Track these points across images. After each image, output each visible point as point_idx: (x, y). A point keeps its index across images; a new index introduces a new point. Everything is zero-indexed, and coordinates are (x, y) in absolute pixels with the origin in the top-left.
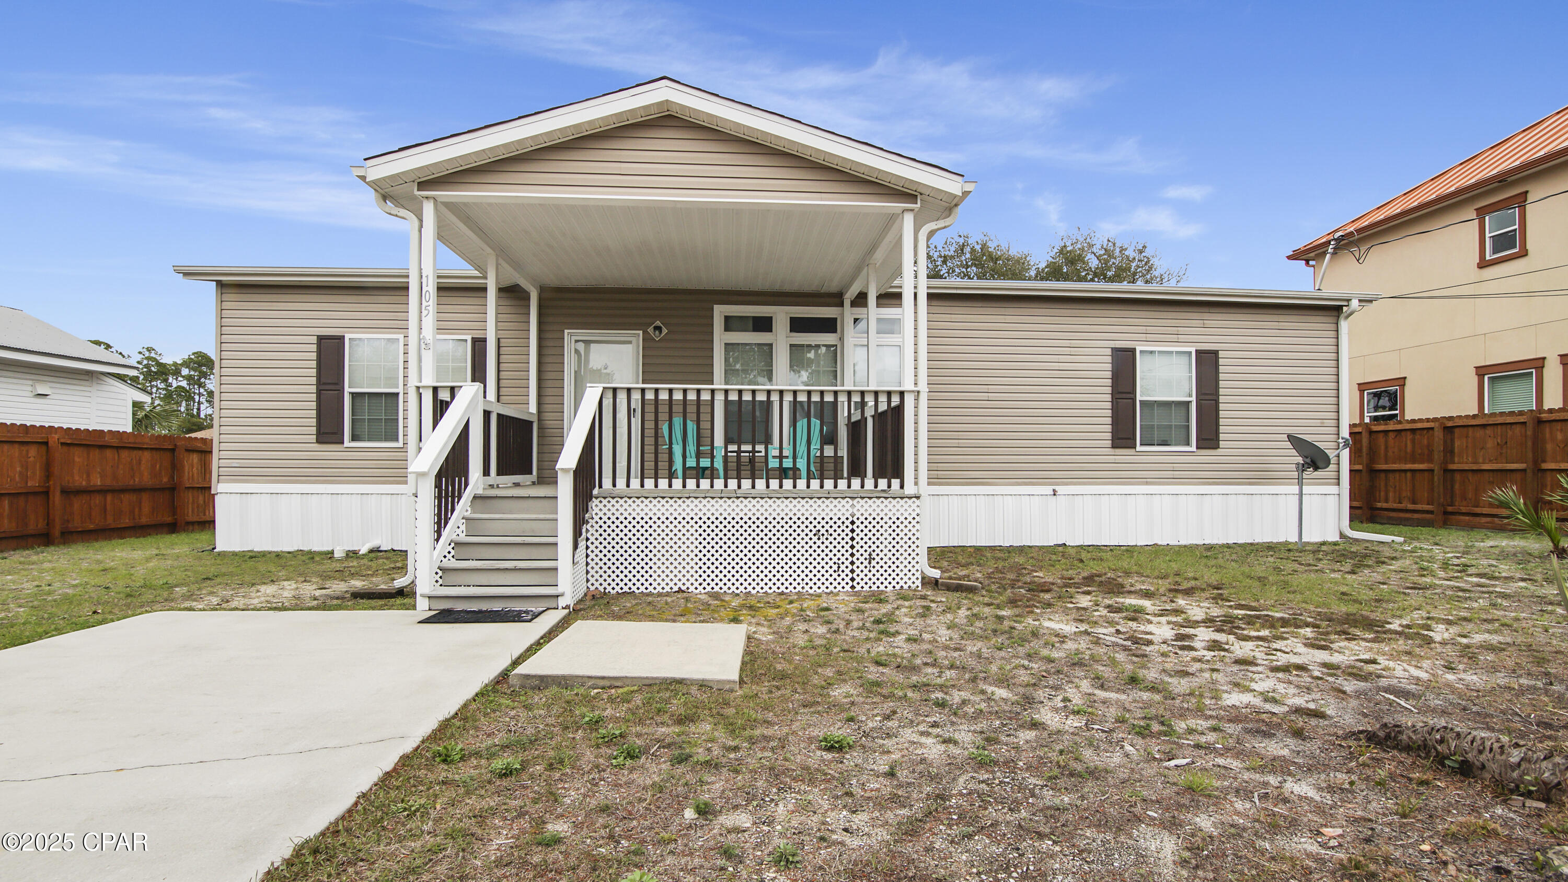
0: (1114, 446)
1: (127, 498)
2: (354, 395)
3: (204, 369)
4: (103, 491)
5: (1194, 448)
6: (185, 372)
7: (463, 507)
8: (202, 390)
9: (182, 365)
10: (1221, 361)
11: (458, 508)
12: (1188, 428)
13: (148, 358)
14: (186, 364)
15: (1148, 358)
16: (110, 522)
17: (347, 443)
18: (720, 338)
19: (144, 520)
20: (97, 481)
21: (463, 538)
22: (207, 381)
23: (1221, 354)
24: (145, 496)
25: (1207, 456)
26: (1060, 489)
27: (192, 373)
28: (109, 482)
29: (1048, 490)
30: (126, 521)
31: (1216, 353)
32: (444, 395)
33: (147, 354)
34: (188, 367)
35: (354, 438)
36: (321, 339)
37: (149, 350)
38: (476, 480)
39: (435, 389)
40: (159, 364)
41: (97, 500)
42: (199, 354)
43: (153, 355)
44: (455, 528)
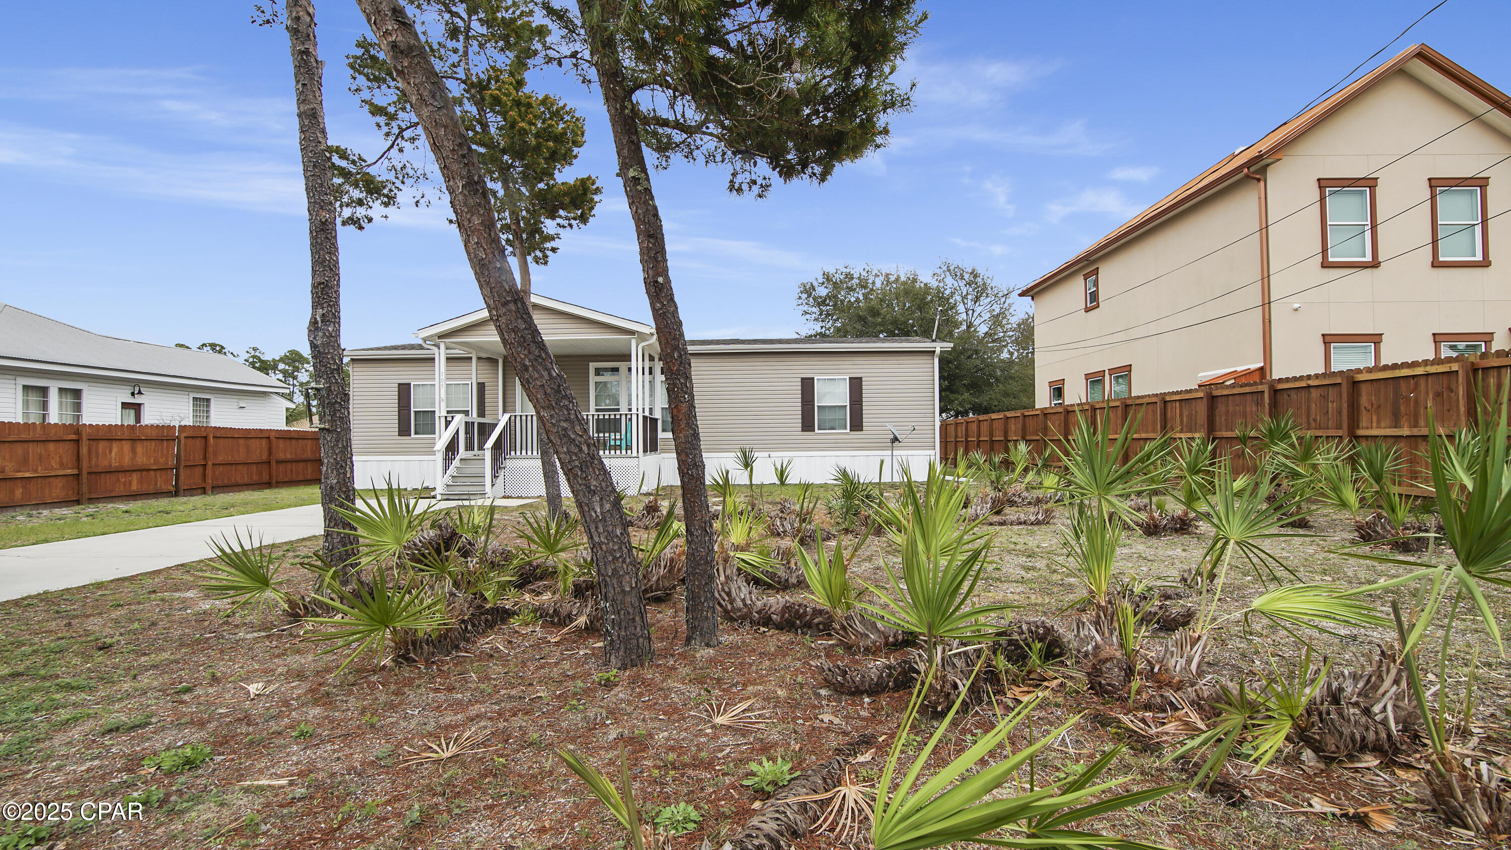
0: (803, 431)
1: (301, 465)
2: (415, 412)
3: (297, 364)
4: (291, 461)
5: (848, 431)
6: (281, 366)
7: (456, 463)
8: (295, 382)
9: (279, 361)
10: (864, 383)
11: (454, 462)
12: (846, 419)
13: (254, 357)
14: (282, 360)
15: (821, 382)
16: (294, 478)
17: (413, 436)
18: (593, 379)
19: (309, 477)
20: (289, 456)
21: (455, 474)
22: (299, 374)
23: (864, 379)
24: (309, 464)
25: (857, 435)
26: (772, 454)
27: (287, 367)
28: (293, 456)
29: (767, 454)
30: (301, 478)
31: (861, 379)
32: (449, 419)
33: (253, 353)
34: (284, 363)
35: (416, 433)
36: (400, 385)
37: (255, 349)
38: (462, 452)
39: (446, 417)
40: (260, 360)
41: (289, 466)
42: (292, 352)
43: (257, 354)
44: (452, 470)
